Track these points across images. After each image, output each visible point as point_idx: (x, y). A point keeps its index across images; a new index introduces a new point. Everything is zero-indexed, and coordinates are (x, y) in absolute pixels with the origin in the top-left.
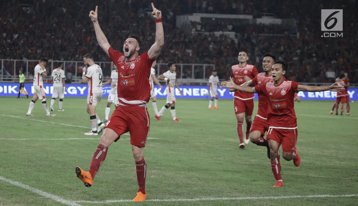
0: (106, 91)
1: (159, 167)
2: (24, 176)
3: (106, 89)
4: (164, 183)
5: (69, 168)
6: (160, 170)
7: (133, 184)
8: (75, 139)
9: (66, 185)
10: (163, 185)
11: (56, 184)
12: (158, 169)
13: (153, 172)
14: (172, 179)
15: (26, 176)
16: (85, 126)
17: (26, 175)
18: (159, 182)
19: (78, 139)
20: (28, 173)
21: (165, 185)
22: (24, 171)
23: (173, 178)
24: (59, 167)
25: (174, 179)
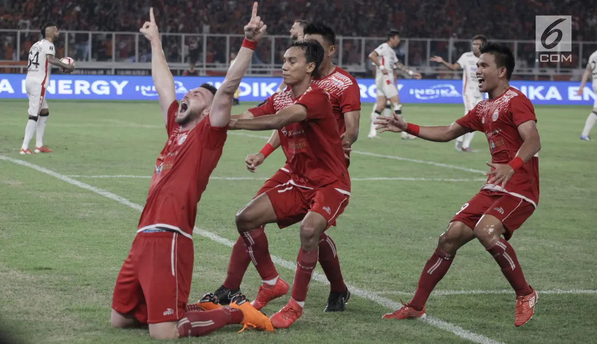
0: (440, 92)
1: (533, 232)
2: (285, 245)
3: (440, 89)
4: (543, 261)
5: (368, 232)
6: (536, 238)
7: (485, 262)
8: (381, 179)
9: (361, 262)
10: (541, 265)
11: (344, 260)
12: (532, 235)
13: (523, 240)
14: (557, 253)
15: (288, 245)
16: (399, 156)
17: (289, 243)
18: (533, 259)
19: (386, 179)
20: (292, 240)
21: (544, 264)
22: (285, 237)
23: (560, 251)
24: (349, 230)
25: (560, 253)
